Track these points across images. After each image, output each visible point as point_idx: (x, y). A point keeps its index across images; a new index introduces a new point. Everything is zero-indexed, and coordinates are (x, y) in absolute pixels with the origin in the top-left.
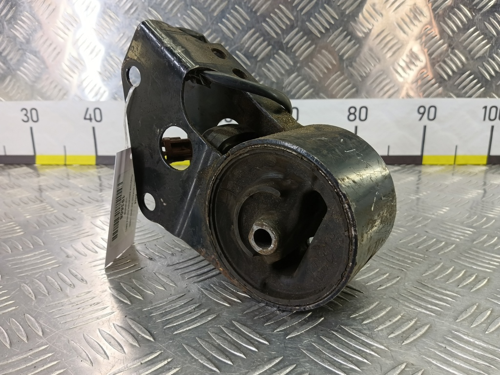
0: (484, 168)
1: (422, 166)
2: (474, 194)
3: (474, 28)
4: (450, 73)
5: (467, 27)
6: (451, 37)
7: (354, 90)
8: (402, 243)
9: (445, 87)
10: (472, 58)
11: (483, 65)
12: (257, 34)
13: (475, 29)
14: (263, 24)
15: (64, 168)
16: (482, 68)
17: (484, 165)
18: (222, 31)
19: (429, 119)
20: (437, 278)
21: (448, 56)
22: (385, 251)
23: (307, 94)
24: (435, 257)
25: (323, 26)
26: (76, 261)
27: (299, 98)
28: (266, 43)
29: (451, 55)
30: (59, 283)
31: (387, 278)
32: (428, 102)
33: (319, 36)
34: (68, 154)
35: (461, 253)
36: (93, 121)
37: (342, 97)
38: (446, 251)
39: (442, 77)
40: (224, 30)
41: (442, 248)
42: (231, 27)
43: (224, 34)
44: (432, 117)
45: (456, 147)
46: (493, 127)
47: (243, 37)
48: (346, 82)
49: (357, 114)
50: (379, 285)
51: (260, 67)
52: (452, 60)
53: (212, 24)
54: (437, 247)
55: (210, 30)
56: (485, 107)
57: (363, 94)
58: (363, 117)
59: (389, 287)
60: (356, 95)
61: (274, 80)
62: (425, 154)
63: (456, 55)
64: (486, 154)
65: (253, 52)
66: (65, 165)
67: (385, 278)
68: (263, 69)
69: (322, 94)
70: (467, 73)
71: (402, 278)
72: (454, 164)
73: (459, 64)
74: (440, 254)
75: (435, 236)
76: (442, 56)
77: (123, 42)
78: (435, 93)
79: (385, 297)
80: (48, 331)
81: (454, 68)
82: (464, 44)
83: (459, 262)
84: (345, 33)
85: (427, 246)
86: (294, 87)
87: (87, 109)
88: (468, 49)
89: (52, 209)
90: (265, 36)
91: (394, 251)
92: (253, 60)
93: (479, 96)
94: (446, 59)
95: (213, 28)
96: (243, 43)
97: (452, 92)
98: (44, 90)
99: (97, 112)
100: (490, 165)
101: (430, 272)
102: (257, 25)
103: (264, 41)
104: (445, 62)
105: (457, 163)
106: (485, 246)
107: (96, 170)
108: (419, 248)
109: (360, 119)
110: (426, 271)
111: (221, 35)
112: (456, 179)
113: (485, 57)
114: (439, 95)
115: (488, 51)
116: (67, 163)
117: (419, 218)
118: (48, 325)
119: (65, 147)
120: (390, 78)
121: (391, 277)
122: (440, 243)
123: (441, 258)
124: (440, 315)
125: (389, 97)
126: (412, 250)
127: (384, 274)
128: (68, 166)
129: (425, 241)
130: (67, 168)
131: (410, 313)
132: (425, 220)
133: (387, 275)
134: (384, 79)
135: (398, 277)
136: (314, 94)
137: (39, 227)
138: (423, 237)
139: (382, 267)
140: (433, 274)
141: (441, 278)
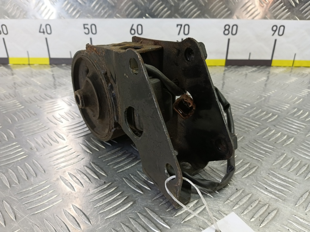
1: (271, 67)
2: (306, 92)
7: (229, 12)
8: (259, 136)
9: (292, 12)
15: (28, 67)
19: (279, 35)
20: (282, 167)
22: (247, 143)
23: (195, 15)
24: (280, 149)
26: (38, 153)
27: (190, 17)
30: (26, 173)
31: (249, 167)
32: (279, 22)
34: (30, 57)
35: (298, 145)
36: (46, 33)
37: (220, 17)
38: (288, 143)
39: (291, 5)
41: (285, 141)
44: (281, 33)
45: (295, 54)
48: (224, 6)
49: (230, 30)
50: (243, 173)
54: (283, 139)
57: (235, 17)
58: (234, 32)
60: (230, 16)
61: (172, 4)
62: (274, 59)
66: (29, 64)
67: (247, 167)
69: (206, 15)
70: (309, 2)
71: (258, 167)
72: (293, 66)
74: (284, 145)
75: (280, 130)
78: (285, 17)
79: (248, 184)
80: (19, 216)
83: (297, 153)
85: (276, 139)
86: (187, 9)
87: (41, 25)
89: (20, 105)
91: (253, 143)
97: (297, 16)
98: (10, 11)
99: (48, 27)
101: (278, 162)
105: (294, 65)
107: (50, 69)
108: (270, 140)
109: (232, 34)
110: (275, 161)
112: (293, 79)
114: (287, 18)
116: (31, 63)
117: (270, 113)
118: (19, 211)
119: (28, 52)
120: (255, 4)
121: (251, 167)
122: (283, 136)
123: (285, 149)
124: (284, 200)
125: (253, 18)
126: (265, 142)
127: (247, 164)
128: (31, 65)
129: (274, 134)
130: (30, 66)
131: (265, 199)
132: (273, 115)
133: (249, 164)
134: (250, 5)
135: (256, 166)
136: (201, 14)
137: (12, 122)
138: (272, 130)
139: (245, 157)
140: (279, 164)
141: (285, 167)
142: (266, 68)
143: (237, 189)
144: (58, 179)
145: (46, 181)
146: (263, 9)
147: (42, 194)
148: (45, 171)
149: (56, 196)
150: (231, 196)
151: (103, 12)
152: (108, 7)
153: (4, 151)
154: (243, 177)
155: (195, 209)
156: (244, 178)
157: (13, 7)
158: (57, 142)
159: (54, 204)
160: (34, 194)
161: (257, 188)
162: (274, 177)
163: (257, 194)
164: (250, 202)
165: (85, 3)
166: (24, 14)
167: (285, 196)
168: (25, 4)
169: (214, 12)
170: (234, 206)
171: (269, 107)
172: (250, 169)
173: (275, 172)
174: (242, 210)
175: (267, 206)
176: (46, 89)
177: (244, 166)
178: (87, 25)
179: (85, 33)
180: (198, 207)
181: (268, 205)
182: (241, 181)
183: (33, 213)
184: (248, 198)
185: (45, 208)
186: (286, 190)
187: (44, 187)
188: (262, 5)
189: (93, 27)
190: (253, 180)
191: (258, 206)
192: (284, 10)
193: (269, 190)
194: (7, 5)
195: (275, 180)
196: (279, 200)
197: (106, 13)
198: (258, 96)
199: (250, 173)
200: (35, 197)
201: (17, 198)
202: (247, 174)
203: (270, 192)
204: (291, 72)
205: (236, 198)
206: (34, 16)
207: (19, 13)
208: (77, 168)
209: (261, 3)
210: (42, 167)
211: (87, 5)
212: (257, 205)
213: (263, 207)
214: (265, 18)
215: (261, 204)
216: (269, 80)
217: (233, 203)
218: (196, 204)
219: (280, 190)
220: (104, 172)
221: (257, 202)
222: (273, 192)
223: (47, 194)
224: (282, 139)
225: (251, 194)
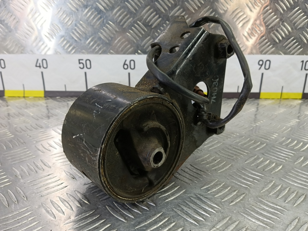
0: (300, 101)
1: (260, 100)
2: (294, 122)
3: (298, 7)
4: (281, 38)
5: (293, 7)
6: (282, 14)
8: (247, 163)
9: (277, 48)
10: (296, 29)
11: (303, 33)
12: (152, 10)
13: (298, 9)
14: (156, 3)
15: (23, 99)
16: (302, 35)
17: (300, 99)
18: (128, 7)
19: (266, 69)
20: (271, 195)
21: (280, 26)
22: (235, 170)
24: (269, 176)
25: (196, 5)
26: (22, 181)
28: (158, 16)
29: (281, 26)
30: (8, 200)
31: (236, 194)
32: (265, 57)
33: (194, 11)
34: (26, 90)
35: (286, 173)
36: (42, 68)
38: (276, 171)
39: (275, 41)
40: (129, 7)
41: (274, 168)
42: (134, 5)
43: (129, 9)
44: (267, 67)
45: (283, 87)
46: (307, 74)
47: (142, 11)
50: (231, 201)
51: (154, 33)
52: (282, 30)
53: (121, 2)
55: (120, 7)
56: (303, 61)
59: (238, 202)
62: (262, 91)
63: (285, 26)
64: (301, 92)
65: (149, 22)
66: (24, 97)
67: (235, 194)
68: (156, 34)
70: (292, 38)
71: (246, 194)
72: (281, 98)
73: (287, 32)
74: (272, 173)
75: (269, 158)
76: (276, 27)
77: (61, 14)
78: (270, 52)
79: (235, 212)
81: (284, 35)
82: (291, 19)
83: (285, 180)
84: (211, 10)
85: (264, 166)
87: (38, 60)
88: (293, 22)
89: (10, 135)
90: (157, 11)
91: (241, 170)
92: (149, 28)
93: (299, 54)
94: (278, 29)
95: (122, 5)
96: (142, 16)
97: (281, 51)
98: (9, 47)
99: (44, 61)
100: (304, 99)
101: (266, 189)
102: (152, 4)
103: (156, 14)
104: (277, 31)
105: (282, 97)
106: (302, 166)
107: (44, 101)
108: (258, 168)
110: (263, 188)
111: (127, 10)
112: (282, 110)
113: (304, 27)
114: (273, 53)
115: (307, 24)
116: (26, 96)
117: (258, 142)
119: (23, 85)
121: (239, 194)
122: (272, 164)
123: (273, 177)
124: (272, 227)
126: (253, 170)
129: (262, 162)
130: (25, 99)
131: (252, 226)
132: (262, 144)
133: (236, 192)
135: (244, 194)
138: (261, 158)
139: (233, 184)
140: (268, 191)
141: (273, 194)
142: (254, 100)
144: (39, 207)
145: (27, 208)
147: (21, 221)
148: (28, 198)
149: (36, 223)
150: (217, 223)
151: (97, 48)
152: (102, 43)
154: (230, 205)
156: (232, 205)
157: (12, 44)
158: (43, 170)
160: (13, 222)
161: (244, 215)
162: (262, 204)
163: (244, 222)
164: (237, 230)
165: (80, 40)
166: (22, 49)
167: (273, 224)
168: (24, 40)
171: (257, 136)
172: (238, 196)
173: (263, 199)
176: (38, 120)
177: (232, 193)
178: (82, 60)
179: (80, 68)
182: (228, 208)
184: (234, 226)
186: (274, 217)
187: (24, 214)
189: (88, 62)
190: (240, 207)
192: (269, 46)
193: (256, 217)
194: (7, 42)
195: (263, 207)
196: (266, 228)
197: (100, 49)
200: (14, 224)
202: (234, 201)
203: (258, 219)
204: (280, 103)
205: (222, 225)
206: (31, 51)
207: (17, 49)
208: (59, 196)
210: (24, 194)
211: (83, 42)
214: (251, 53)
216: (259, 111)
219: (268, 217)
221: (244, 229)
222: (261, 219)
223: (26, 221)
224: (271, 166)
225: (238, 222)
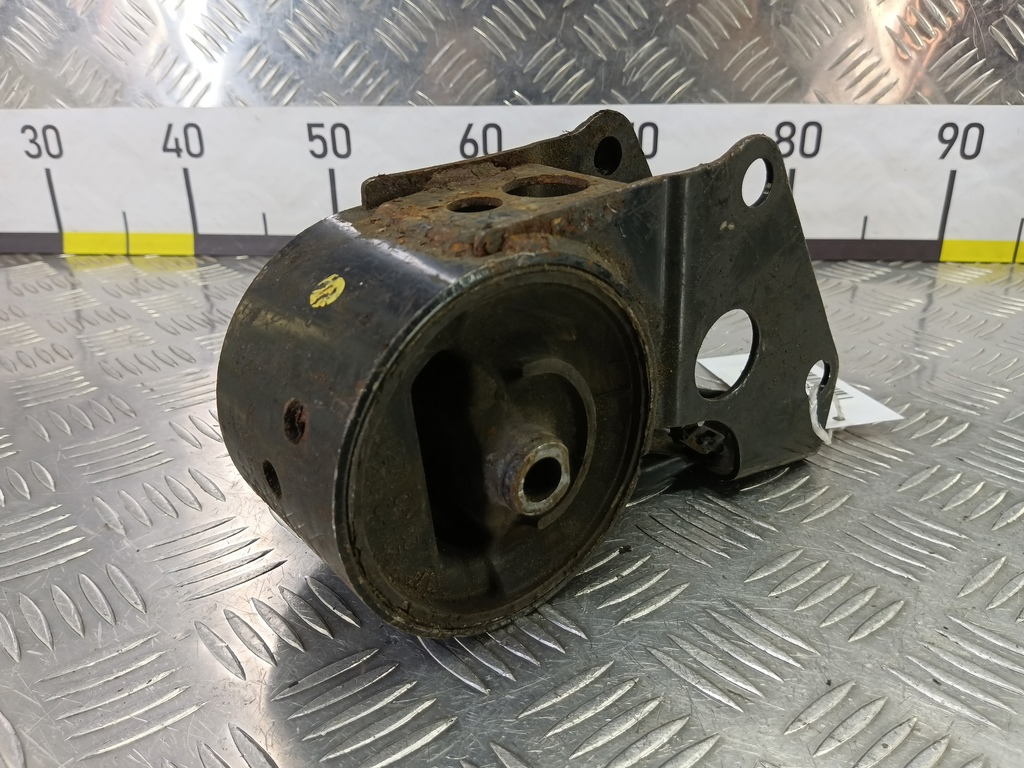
1: (940, 265)
7: (791, 82)
8: (904, 493)
9: (1009, 79)
15: (126, 264)
19: (964, 156)
20: (994, 606)
22: (865, 518)
23: (678, 90)
24: (984, 539)
26: (127, 542)
27: (659, 100)
30: (81, 609)
31: (872, 604)
32: (962, 114)
34: (132, 230)
36: (184, 154)
37: (761, 99)
38: (1010, 521)
41: (1001, 512)
44: (970, 149)
45: (1022, 221)
48: (774, 61)
49: (797, 140)
50: (853, 626)
51: (569, 25)
54: (990, 507)
57: (812, 96)
58: (810, 148)
59: (878, 632)
60: (795, 92)
61: (601, 55)
62: (947, 237)
66: (128, 255)
67: (867, 604)
68: (576, 28)
69: (715, 92)
71: (907, 604)
72: (1014, 261)
74: (996, 528)
75: (982, 474)
78: (983, 94)
79: (869, 666)
80: (40, 762)
85: (966, 504)
86: (649, 74)
87: (170, 127)
89: (85, 384)
91: (885, 518)
92: (551, 6)
94: (1019, 6)
98: (71, 82)
99: (192, 132)
101: (976, 585)
105: (1018, 260)
107: (195, 270)
108: (946, 509)
109: (803, 153)
110: (967, 582)
112: (1019, 303)
114: (992, 99)
116: (132, 252)
117: (941, 418)
118: (41, 744)
119: (124, 214)
120: (878, 54)
121: (881, 601)
122: (992, 496)
123: (999, 542)
124: (1008, 726)
125: (874, 101)
126: (928, 518)
127: (865, 591)
128: (133, 258)
129: (958, 488)
130: (132, 263)
131: (933, 720)
132: (953, 423)
133: (872, 592)
134: (864, 57)
135: (899, 601)
136: (696, 89)
137: (49, 437)
138: (951, 475)
139: (858, 568)
140: (982, 592)
141: (1002, 605)
142: (921, 268)
143: (829, 683)
144: (188, 634)
145: (145, 639)
146: (909, 71)
147: (128, 685)
148: (148, 604)
149: (176, 693)
150: (809, 707)
151: (372, 84)
152: (388, 67)
153: (14, 534)
154: (852, 640)
155: (677, 755)
156: (856, 642)
157: (82, 72)
158: (197, 506)
159: (166, 724)
160: (99, 686)
161: (903, 678)
162: (964, 639)
163: (905, 703)
164: (879, 732)
165: (313, 55)
166: (115, 89)
167: (1007, 712)
168: (120, 58)
169: (742, 80)
170: (820, 746)
171: (936, 395)
172: (875, 609)
173: (966, 621)
174: (850, 760)
175: (942, 748)
176: (176, 333)
177: (855, 598)
178: (321, 125)
179: (313, 153)
180: (687, 745)
181: (945, 742)
182: (845, 653)
183: (89, 754)
184: (870, 717)
185: (133, 735)
186: (1012, 688)
187: (137, 659)
188: (906, 57)
189: (340, 133)
190: (887, 651)
191: (909, 747)
192: (980, 71)
193: (948, 685)
194: (64, 65)
195: (969, 652)
196: (986, 726)
197: (381, 87)
198: (897, 359)
199: (877, 626)
200: (103, 696)
201: (39, 699)
202: (866, 629)
203: (954, 695)
204: (1009, 280)
205: (827, 714)
206: (148, 96)
207: (101, 89)
208: (256, 597)
209: (899, 50)
210: (136, 590)
211: (321, 61)
212: (904, 743)
213: (928, 751)
214: (914, 99)
215: (920, 738)
216: (935, 307)
217: (816, 733)
218: (680, 733)
219: (989, 689)
220: (351, 610)
221: (903, 729)
222: (965, 694)
223: (145, 685)
224: (989, 504)
225: (882, 702)
